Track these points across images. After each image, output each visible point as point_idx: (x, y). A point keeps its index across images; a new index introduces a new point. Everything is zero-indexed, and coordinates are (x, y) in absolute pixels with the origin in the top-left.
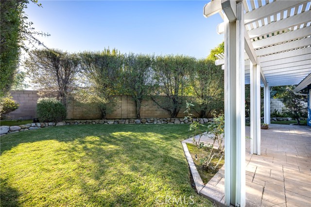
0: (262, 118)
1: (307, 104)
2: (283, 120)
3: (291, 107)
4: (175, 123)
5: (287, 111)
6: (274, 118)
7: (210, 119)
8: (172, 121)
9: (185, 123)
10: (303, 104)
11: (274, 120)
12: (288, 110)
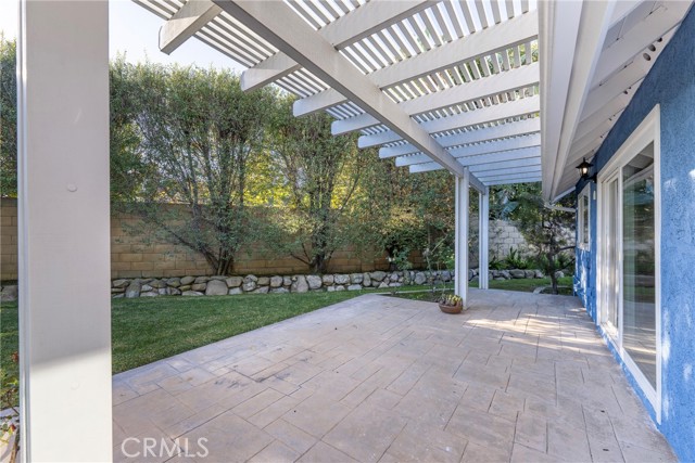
0: (474, 272)
1: (573, 234)
2: (525, 277)
3: (538, 244)
4: (209, 292)
5: (531, 254)
6: (504, 272)
7: (327, 278)
8: (198, 287)
9: (245, 292)
10: (567, 236)
11: (503, 276)
12: (532, 250)
